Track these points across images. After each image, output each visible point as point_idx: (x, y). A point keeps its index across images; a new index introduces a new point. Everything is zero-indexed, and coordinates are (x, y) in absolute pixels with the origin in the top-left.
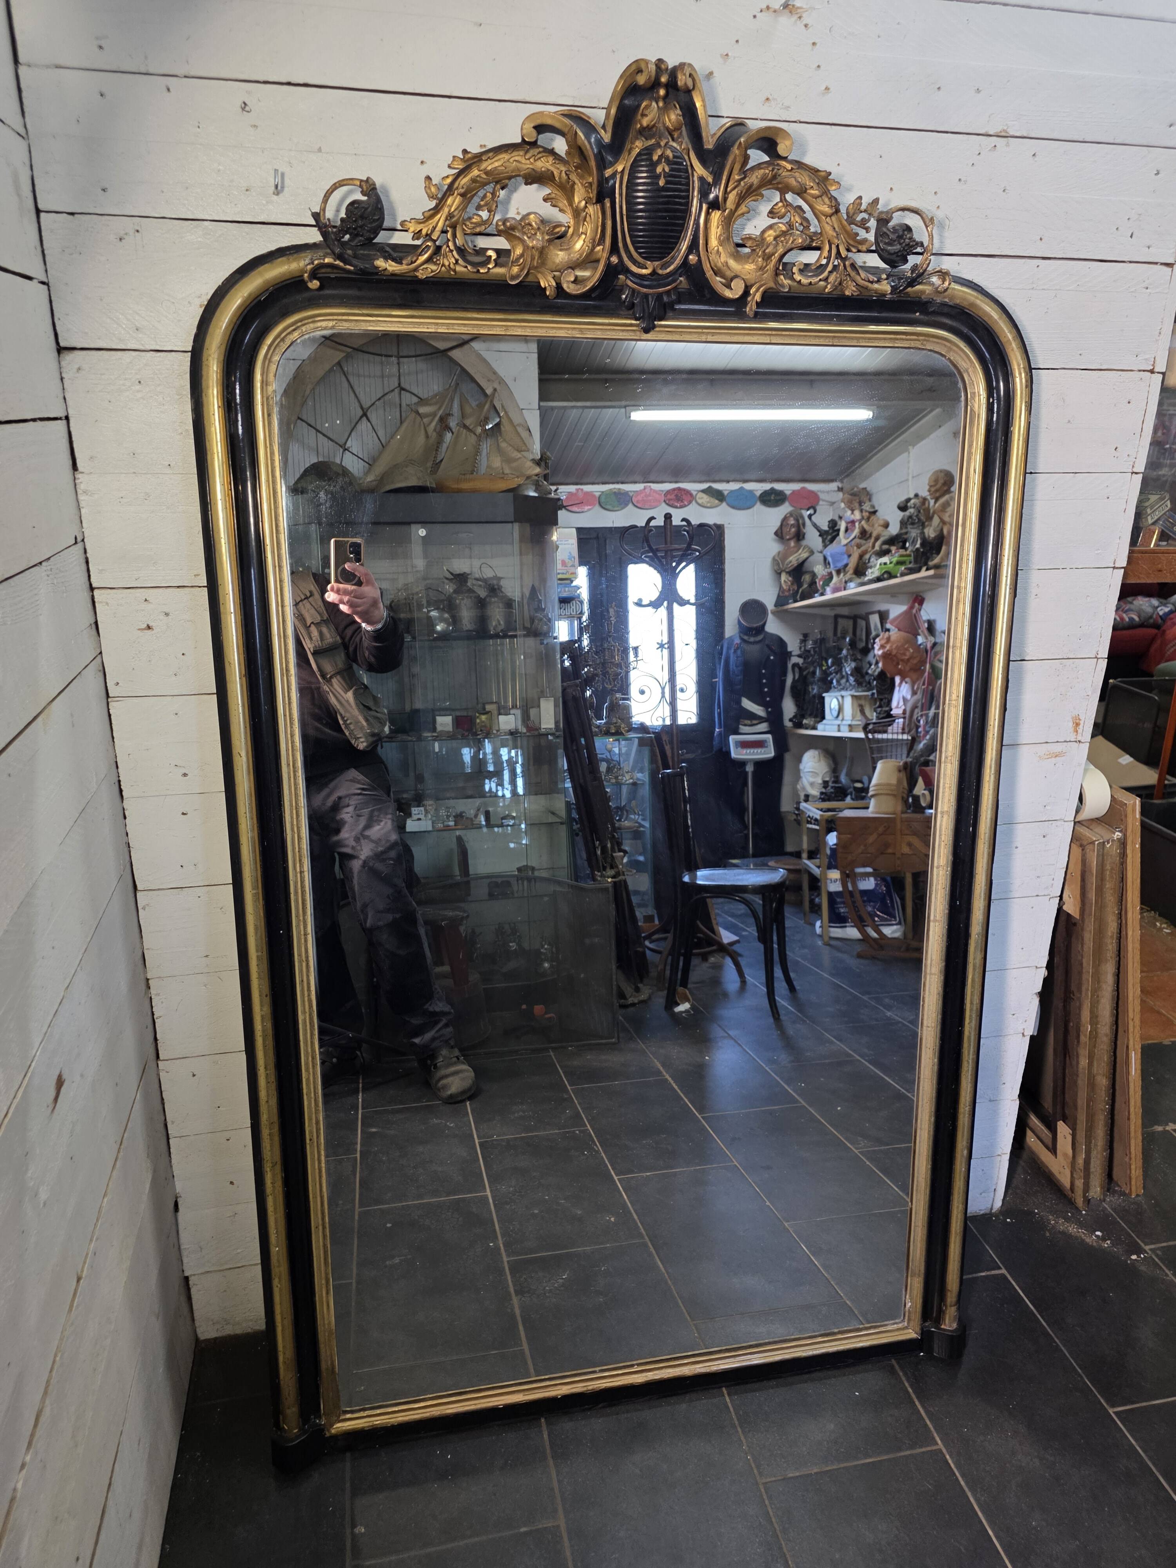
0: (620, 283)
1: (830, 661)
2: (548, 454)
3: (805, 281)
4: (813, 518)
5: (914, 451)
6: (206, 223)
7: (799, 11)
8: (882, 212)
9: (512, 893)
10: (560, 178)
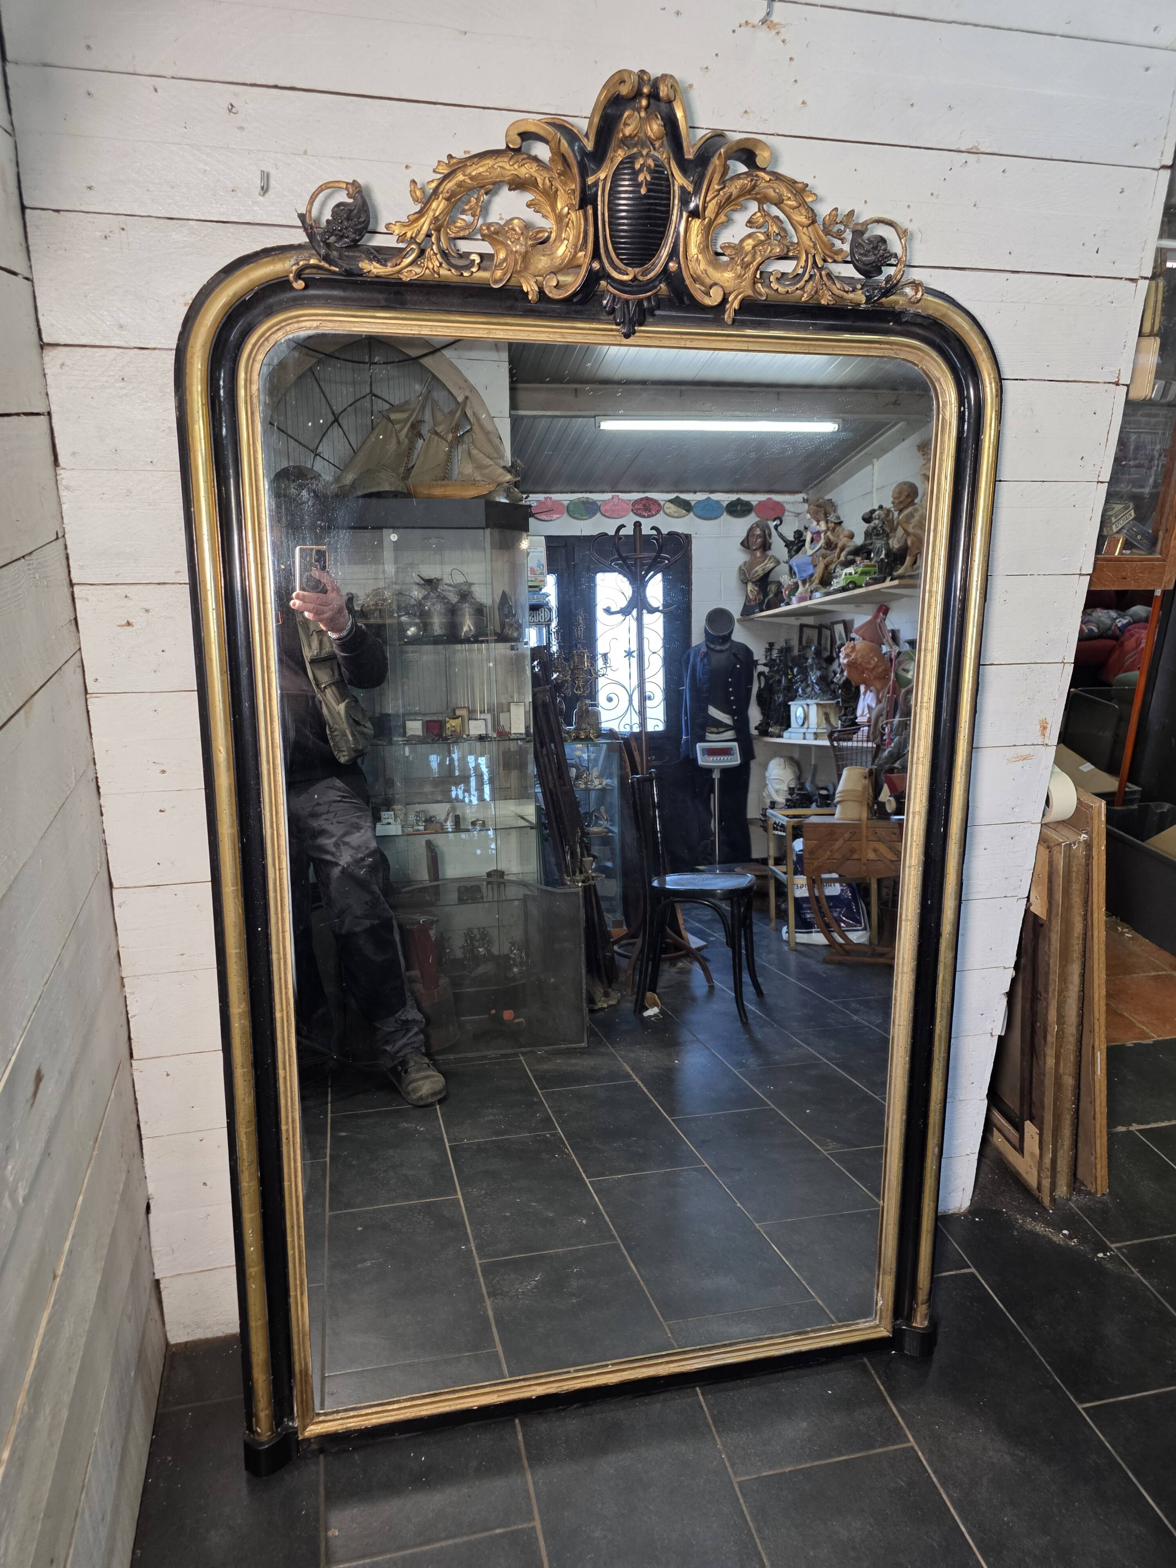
0: (601, 288)
1: (795, 670)
2: (519, 462)
3: (781, 290)
4: (779, 528)
5: (878, 464)
6: (191, 222)
7: (777, 27)
8: (857, 224)
9: (482, 898)
10: (544, 184)
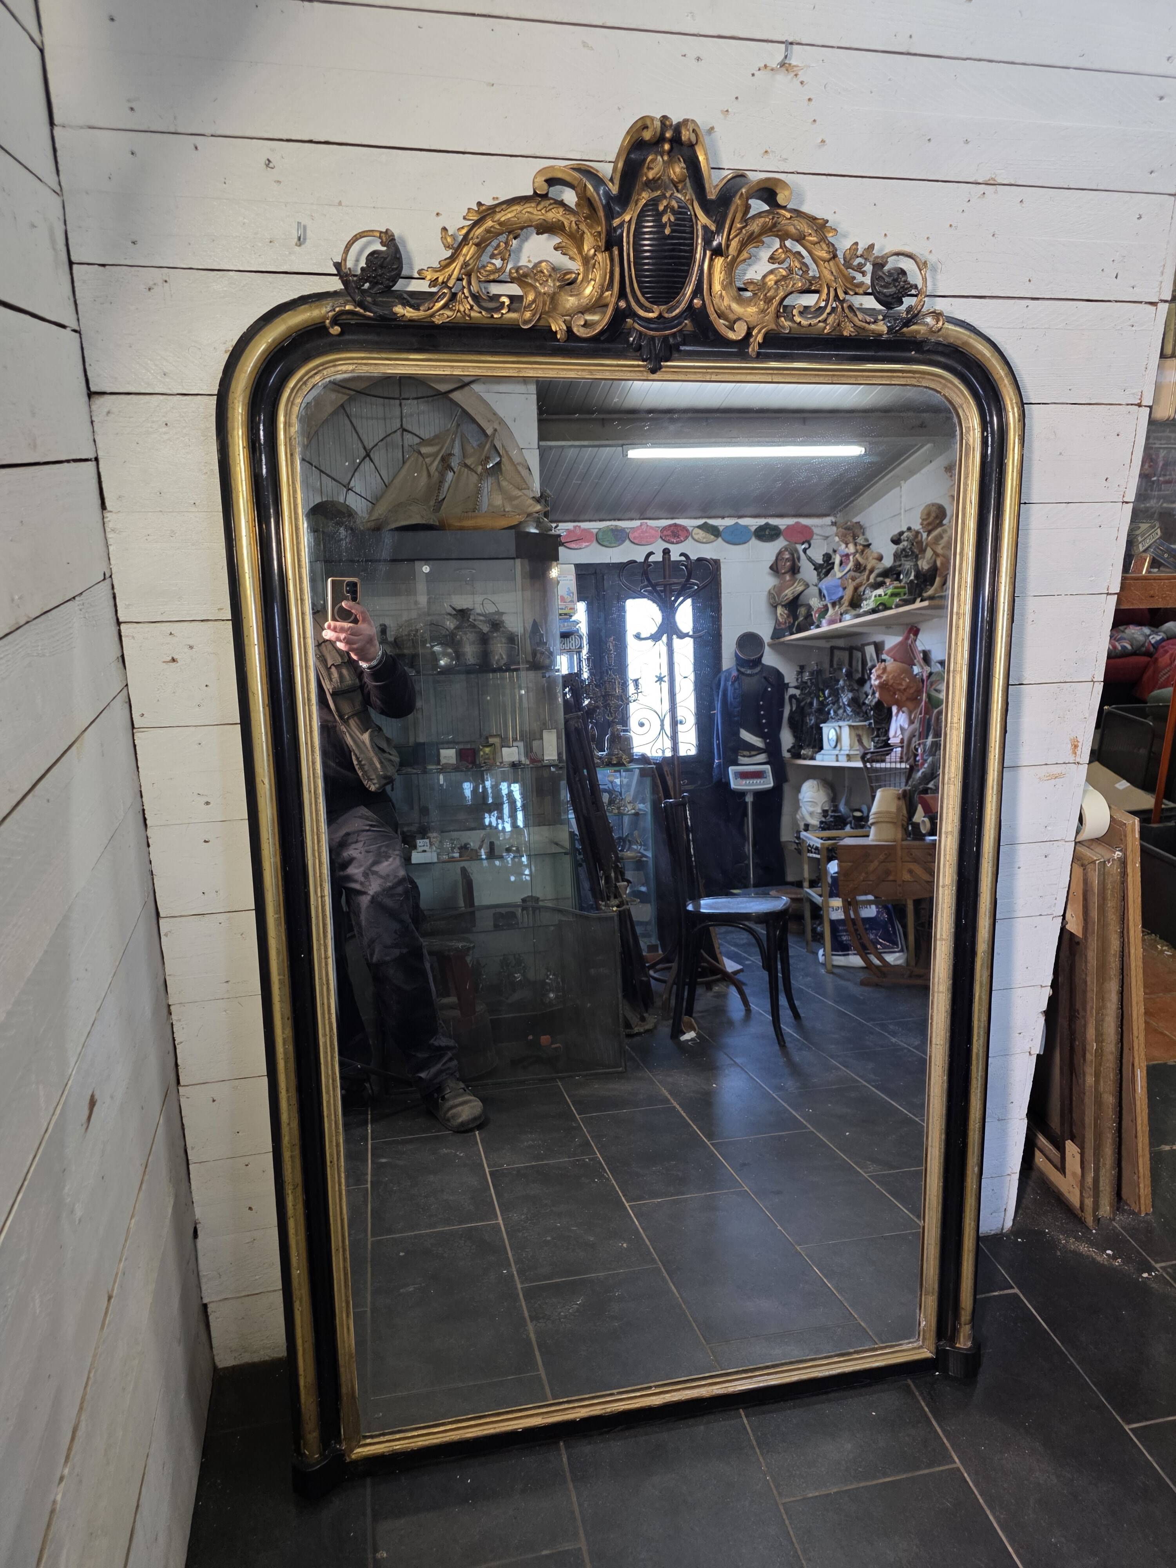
0: (628, 326)
1: (827, 692)
2: (548, 491)
3: (805, 323)
4: (808, 551)
5: (906, 486)
6: (231, 273)
7: (795, 69)
8: (877, 257)
9: (518, 924)
10: (570, 227)
